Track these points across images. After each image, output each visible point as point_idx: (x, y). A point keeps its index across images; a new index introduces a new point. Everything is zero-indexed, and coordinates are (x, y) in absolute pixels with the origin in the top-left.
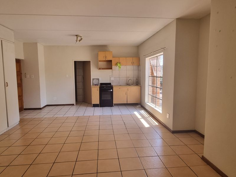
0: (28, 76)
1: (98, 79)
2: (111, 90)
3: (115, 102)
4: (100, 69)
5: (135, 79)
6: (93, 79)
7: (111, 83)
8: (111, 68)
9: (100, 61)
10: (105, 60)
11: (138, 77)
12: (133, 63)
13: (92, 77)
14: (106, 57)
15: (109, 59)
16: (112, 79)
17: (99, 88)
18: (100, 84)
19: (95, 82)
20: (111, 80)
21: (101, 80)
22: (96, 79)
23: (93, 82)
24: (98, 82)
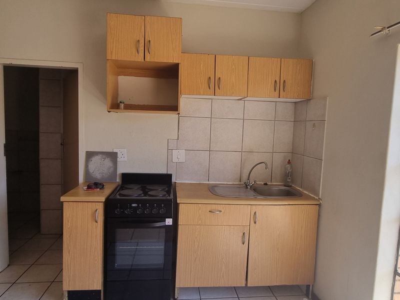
1: (113, 156)
2: (169, 222)
4: (115, 106)
5: (278, 160)
6: (90, 155)
7: (170, 176)
8: (174, 108)
9: (124, 68)
10: (140, 58)
11: (293, 153)
12: (279, 86)
13: (85, 144)
14: (147, 45)
15: (163, 56)
16: (179, 156)
17: (100, 208)
18: (118, 180)
19: (99, 168)
20: (175, 160)
21: (126, 159)
22: (104, 157)
23: (87, 166)
24: (112, 169)
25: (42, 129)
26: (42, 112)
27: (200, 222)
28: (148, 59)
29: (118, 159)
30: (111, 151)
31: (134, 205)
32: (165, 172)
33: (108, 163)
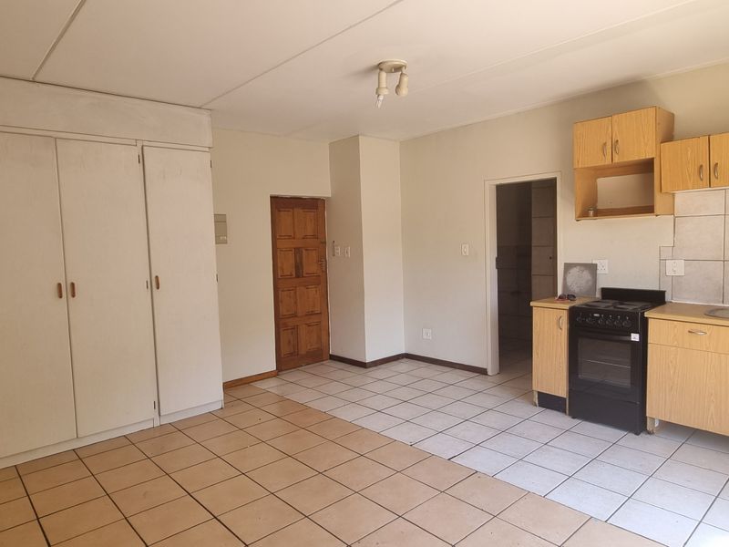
0: (338, 251)
1: (592, 268)
2: (635, 337)
3: (657, 407)
6: (568, 267)
7: (663, 293)
8: (650, 209)
10: (608, 161)
14: (615, 144)
16: (676, 268)
17: (564, 315)
18: (598, 295)
19: (578, 281)
20: (669, 273)
21: (607, 272)
22: (582, 268)
23: (565, 279)
24: (590, 283)
25: (534, 242)
26: (534, 223)
27: (676, 343)
28: (616, 160)
29: (598, 272)
30: (590, 262)
31: (596, 315)
32: (656, 288)
33: (586, 275)
